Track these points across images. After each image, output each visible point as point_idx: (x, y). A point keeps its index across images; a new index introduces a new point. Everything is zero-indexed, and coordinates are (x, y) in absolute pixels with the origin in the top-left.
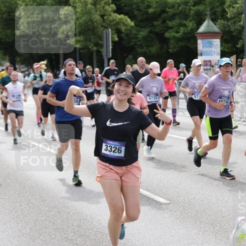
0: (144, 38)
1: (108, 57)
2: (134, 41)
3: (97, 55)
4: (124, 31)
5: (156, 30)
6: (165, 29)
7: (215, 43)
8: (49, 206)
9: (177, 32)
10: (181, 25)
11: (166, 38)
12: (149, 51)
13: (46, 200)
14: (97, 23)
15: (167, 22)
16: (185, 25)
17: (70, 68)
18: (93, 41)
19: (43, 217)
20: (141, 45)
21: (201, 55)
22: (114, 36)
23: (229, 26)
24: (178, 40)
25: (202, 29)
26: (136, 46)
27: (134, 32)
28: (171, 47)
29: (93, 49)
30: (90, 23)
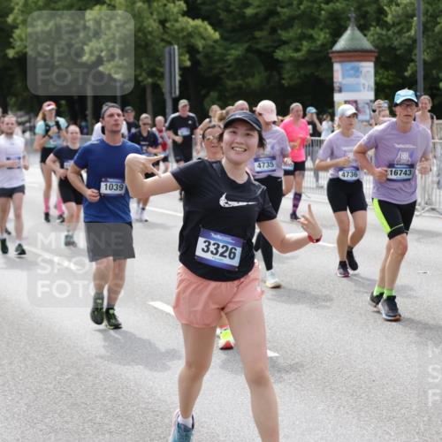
0: (238, 60)
1: (173, 96)
2: (220, 66)
3: (153, 92)
4: (201, 49)
5: (259, 46)
6: (275, 45)
7: (364, 70)
8: (62, 364)
9: (297, 50)
10: (303, 37)
11: (277, 61)
12: (247, 83)
13: (56, 354)
14: (153, 36)
15: (279, 32)
16: (311, 38)
17: (112, 121)
18: (145, 66)
19: (51, 383)
20: (231, 73)
21: (340, 91)
22: (183, 58)
23: (389, 39)
24: (299, 64)
25: (341, 44)
26: (223, 76)
27: (219, 50)
28: (285, 76)
29: (145, 83)
30: (140, 34)
